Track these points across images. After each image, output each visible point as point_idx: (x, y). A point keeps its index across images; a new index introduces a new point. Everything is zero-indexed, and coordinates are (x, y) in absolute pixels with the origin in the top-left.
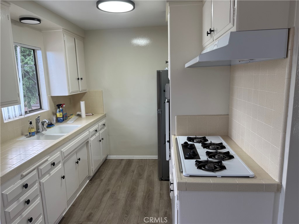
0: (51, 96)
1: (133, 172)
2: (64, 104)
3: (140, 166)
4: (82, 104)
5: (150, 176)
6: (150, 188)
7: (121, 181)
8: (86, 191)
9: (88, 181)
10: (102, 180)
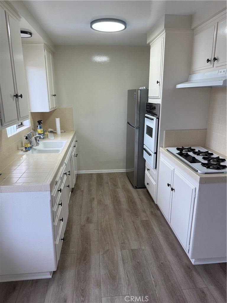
0: (31, 112)
1: (108, 183)
2: (42, 121)
3: (111, 178)
4: (58, 121)
5: (124, 186)
6: (129, 195)
7: (101, 191)
8: (72, 200)
9: (70, 192)
10: (82, 191)
